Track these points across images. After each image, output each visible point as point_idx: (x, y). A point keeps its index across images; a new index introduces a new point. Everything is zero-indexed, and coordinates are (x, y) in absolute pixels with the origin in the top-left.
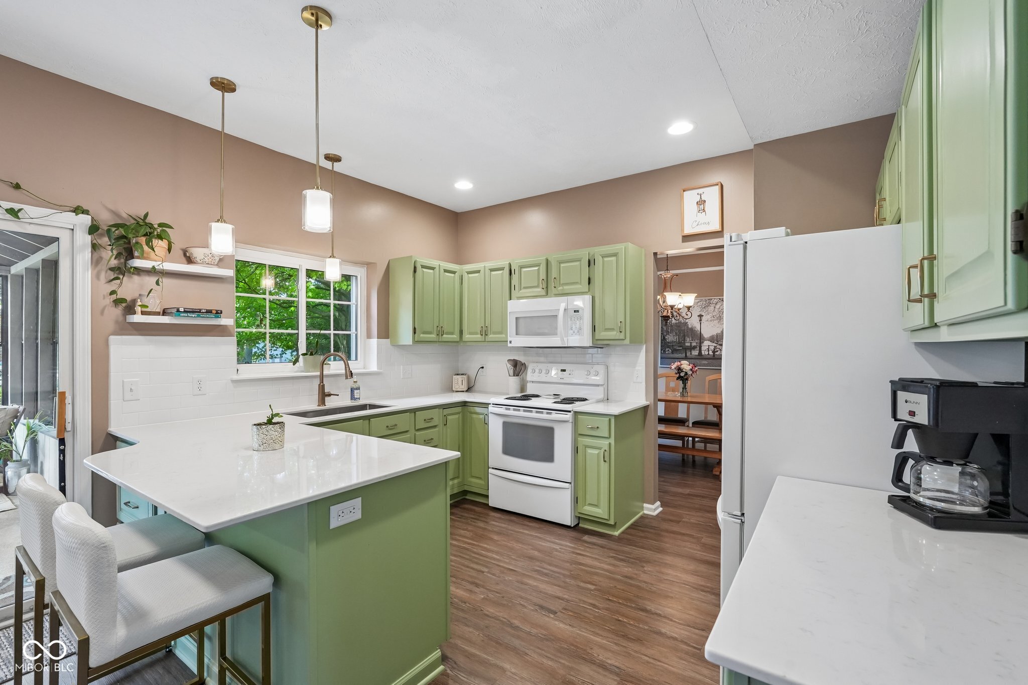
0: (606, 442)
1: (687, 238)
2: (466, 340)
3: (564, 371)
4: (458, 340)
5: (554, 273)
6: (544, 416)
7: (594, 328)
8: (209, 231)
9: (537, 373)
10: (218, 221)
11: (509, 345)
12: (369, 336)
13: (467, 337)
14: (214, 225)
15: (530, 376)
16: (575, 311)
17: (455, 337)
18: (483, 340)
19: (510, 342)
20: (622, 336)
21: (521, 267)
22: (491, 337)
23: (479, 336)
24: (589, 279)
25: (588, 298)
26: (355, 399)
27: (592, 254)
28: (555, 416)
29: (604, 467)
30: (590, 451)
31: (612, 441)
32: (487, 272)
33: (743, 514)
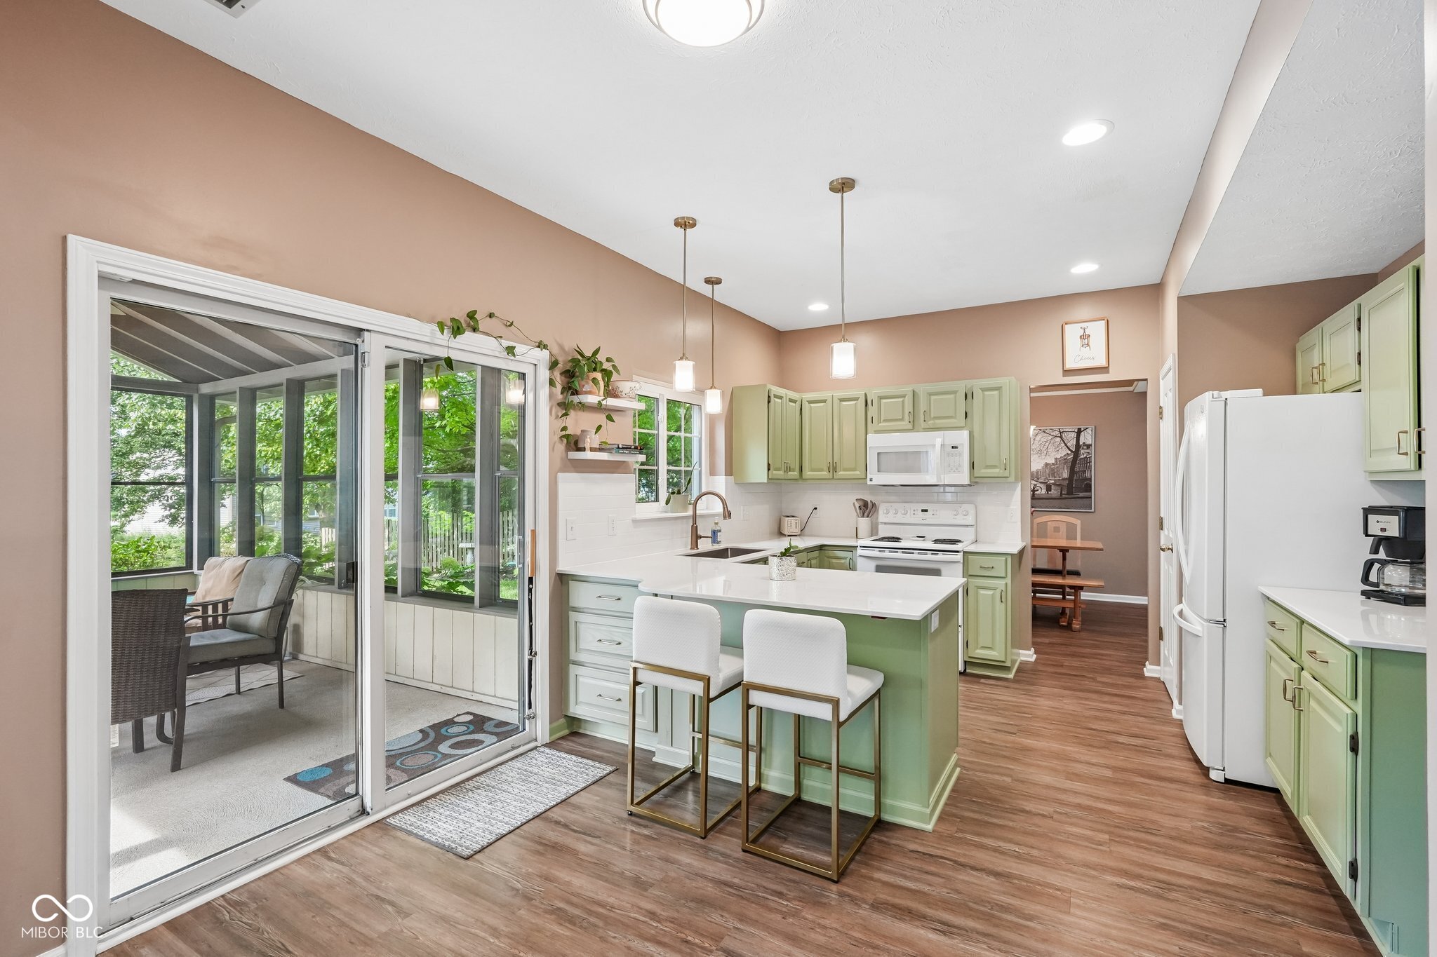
0: (1003, 582)
1: (1067, 372)
2: (807, 477)
3: (926, 511)
4: (798, 477)
5: (922, 406)
6: (929, 556)
7: (972, 466)
8: (673, 369)
9: (891, 514)
10: (681, 359)
11: (869, 483)
12: (713, 472)
13: (808, 473)
14: (678, 363)
15: (882, 516)
16: (953, 447)
17: (795, 474)
18: (831, 477)
19: (871, 480)
20: (1006, 474)
21: (881, 398)
22: (841, 473)
23: (825, 473)
24: (966, 413)
25: (965, 433)
26: (718, 542)
27: (969, 386)
28: (941, 556)
29: (1000, 608)
30: (982, 592)
31: (1009, 580)
32: (836, 401)
33: (1225, 621)
